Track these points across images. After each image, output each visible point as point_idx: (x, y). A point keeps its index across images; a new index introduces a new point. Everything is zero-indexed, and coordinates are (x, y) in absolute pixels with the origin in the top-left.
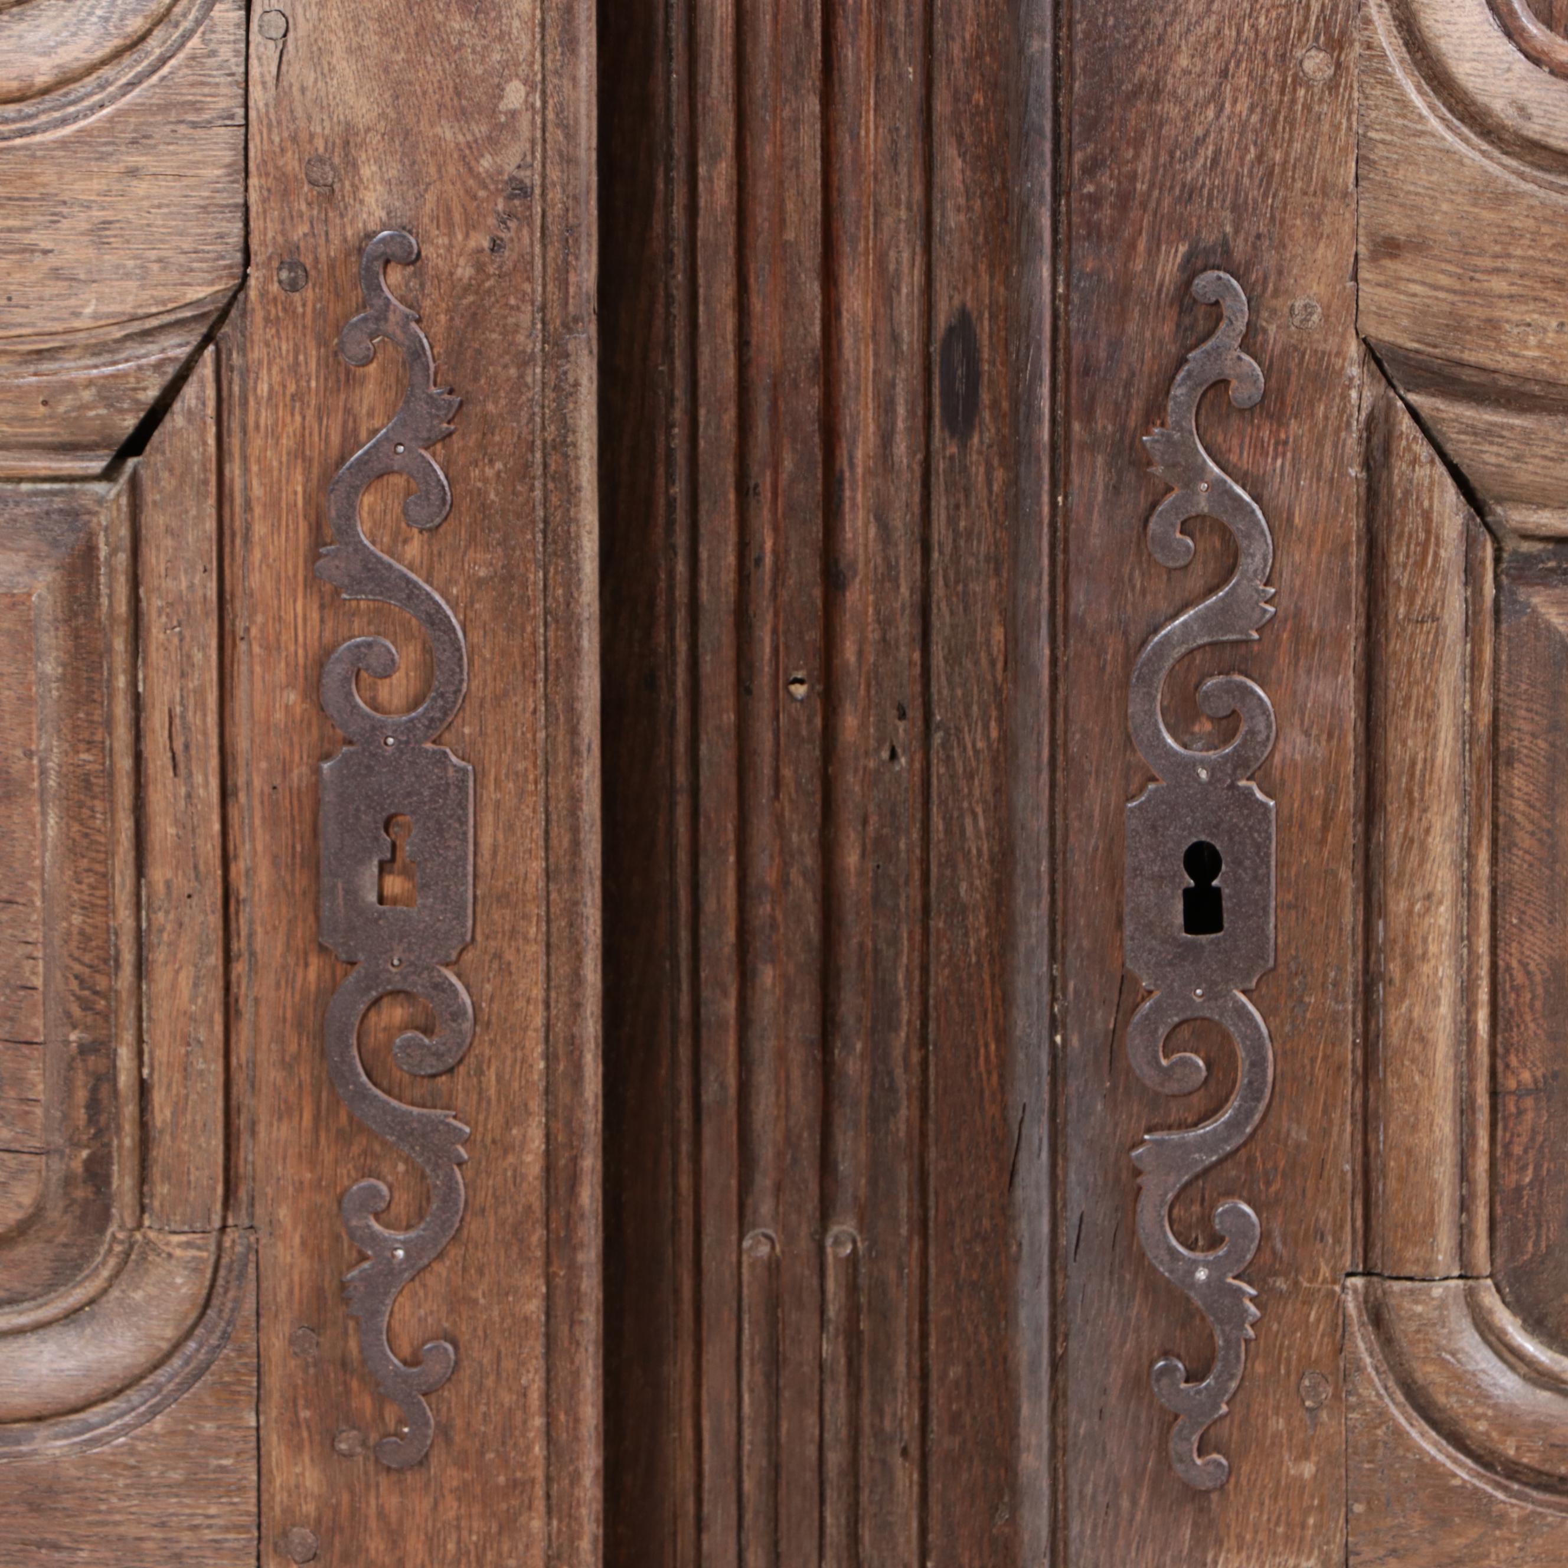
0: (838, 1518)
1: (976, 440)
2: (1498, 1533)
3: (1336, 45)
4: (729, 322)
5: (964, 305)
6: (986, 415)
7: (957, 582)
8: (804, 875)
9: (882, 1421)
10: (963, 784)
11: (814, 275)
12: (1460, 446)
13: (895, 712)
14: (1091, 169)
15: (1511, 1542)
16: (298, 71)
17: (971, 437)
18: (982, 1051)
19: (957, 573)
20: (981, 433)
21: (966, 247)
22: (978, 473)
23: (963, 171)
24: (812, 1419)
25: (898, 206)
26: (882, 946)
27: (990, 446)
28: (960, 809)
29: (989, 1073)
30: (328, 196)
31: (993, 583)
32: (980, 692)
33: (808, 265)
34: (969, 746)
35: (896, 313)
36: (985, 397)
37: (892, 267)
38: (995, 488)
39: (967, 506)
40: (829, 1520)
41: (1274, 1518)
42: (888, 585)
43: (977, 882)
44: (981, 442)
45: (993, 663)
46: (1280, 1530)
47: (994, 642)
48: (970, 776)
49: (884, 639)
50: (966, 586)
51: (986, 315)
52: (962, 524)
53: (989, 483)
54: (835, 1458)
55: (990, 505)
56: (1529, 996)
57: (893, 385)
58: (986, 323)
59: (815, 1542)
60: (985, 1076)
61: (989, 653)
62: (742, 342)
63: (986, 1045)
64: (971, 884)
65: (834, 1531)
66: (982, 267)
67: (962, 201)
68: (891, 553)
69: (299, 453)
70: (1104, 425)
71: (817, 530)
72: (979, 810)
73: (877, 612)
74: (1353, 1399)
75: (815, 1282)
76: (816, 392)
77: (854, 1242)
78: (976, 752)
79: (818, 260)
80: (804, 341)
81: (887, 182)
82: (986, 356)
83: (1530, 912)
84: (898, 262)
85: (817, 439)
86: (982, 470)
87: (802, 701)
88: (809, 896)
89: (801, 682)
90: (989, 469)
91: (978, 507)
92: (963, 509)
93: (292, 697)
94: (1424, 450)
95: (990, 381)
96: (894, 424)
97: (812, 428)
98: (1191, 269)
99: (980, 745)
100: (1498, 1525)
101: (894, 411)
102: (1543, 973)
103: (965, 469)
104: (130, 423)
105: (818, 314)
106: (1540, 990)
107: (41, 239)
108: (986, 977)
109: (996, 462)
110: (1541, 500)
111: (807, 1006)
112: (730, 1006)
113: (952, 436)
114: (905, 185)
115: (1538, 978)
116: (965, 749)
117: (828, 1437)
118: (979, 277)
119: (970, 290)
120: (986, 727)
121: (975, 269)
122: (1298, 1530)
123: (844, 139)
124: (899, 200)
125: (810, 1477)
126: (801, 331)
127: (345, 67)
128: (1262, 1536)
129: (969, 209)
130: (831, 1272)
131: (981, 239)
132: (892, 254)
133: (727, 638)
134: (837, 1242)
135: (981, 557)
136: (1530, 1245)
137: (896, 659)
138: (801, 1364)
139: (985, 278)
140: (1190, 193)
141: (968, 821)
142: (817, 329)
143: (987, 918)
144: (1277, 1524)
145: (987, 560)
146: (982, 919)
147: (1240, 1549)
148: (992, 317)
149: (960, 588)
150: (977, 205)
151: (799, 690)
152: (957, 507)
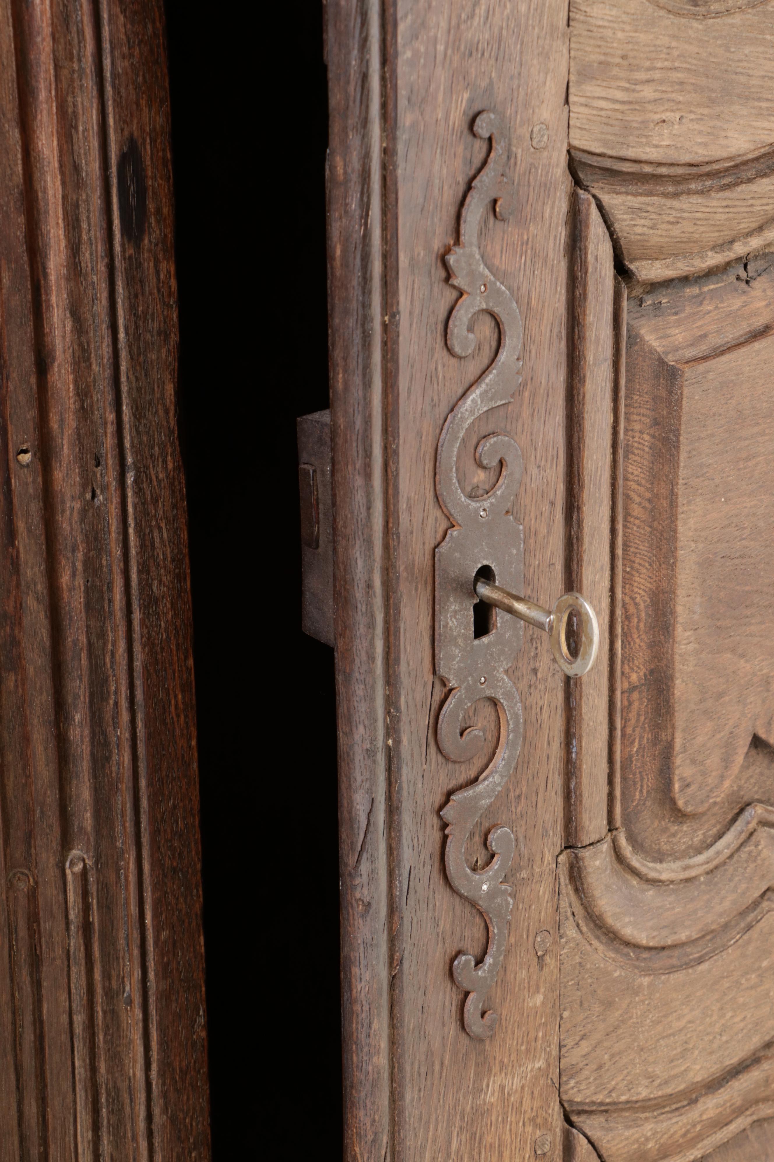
0: (84, 1061)
1: (146, 241)
2: (637, 998)
5: (131, 135)
6: (152, 220)
7: (139, 355)
8: (37, 599)
9: (110, 983)
10: (151, 508)
11: (14, 124)
13: (93, 462)
15: (643, 1001)
17: (142, 240)
18: (173, 702)
19: (139, 348)
20: (150, 234)
21: (131, 87)
22: (149, 266)
23: (125, 25)
24: (64, 996)
25: (71, 60)
26: (93, 638)
27: (156, 245)
28: (150, 526)
29: (178, 715)
31: (164, 351)
32: (160, 435)
33: (9, 116)
34: (154, 478)
35: (76, 147)
36: (151, 206)
37: (70, 110)
38: (162, 276)
39: (143, 295)
40: (77, 1063)
41: (520, 1041)
42: (83, 365)
43: (164, 579)
44: (150, 241)
45: (167, 412)
46: (523, 1048)
47: (167, 395)
48: (155, 501)
49: (83, 407)
50: (145, 356)
51: (148, 141)
52: (140, 309)
53: (158, 272)
54: (79, 1019)
55: (159, 290)
56: (636, 620)
57: (77, 206)
58: (148, 147)
59: (70, 1083)
60: (175, 719)
61: (164, 405)
63: (176, 697)
64: (160, 581)
65: (82, 1070)
66: (143, 102)
67: (125, 50)
68: (84, 339)
71: (29, 330)
72: (163, 525)
73: (76, 387)
74: (563, 940)
75: (61, 897)
76: (22, 220)
77: (84, 860)
78: (159, 481)
79: (16, 111)
80: (11, 180)
81: (62, 40)
82: (150, 174)
83: (637, 560)
84: (75, 106)
85: (26, 258)
86: (152, 264)
87: (28, 466)
88: (42, 614)
89: (25, 452)
90: (157, 262)
91: (151, 294)
92: (140, 297)
95: (154, 193)
96: (80, 237)
97: (21, 249)
99: (161, 476)
100: (636, 994)
101: (79, 227)
102: (645, 602)
103: (139, 265)
105: (19, 156)
106: (643, 615)
108: (173, 647)
109: (161, 256)
111: (44, 697)
113: (129, 241)
114: (76, 41)
115: (642, 606)
116: (151, 481)
117: (74, 1006)
118: (141, 110)
119: (135, 121)
120: (165, 461)
121: (138, 104)
122: (533, 1044)
124: (71, 54)
125: (64, 1038)
126: (9, 172)
128: (513, 1057)
129: (131, 55)
130: (70, 887)
131: (140, 79)
132: (70, 99)
134: (72, 864)
135: (155, 333)
136: (637, 793)
137: (92, 421)
138: (54, 959)
139: (146, 110)
141: (156, 534)
142: (20, 168)
143: (172, 604)
144: (522, 1045)
145: (159, 333)
146: (168, 605)
147: (501, 1070)
148: (153, 141)
149: (142, 359)
150: (137, 51)
151: (25, 458)
152: (136, 296)
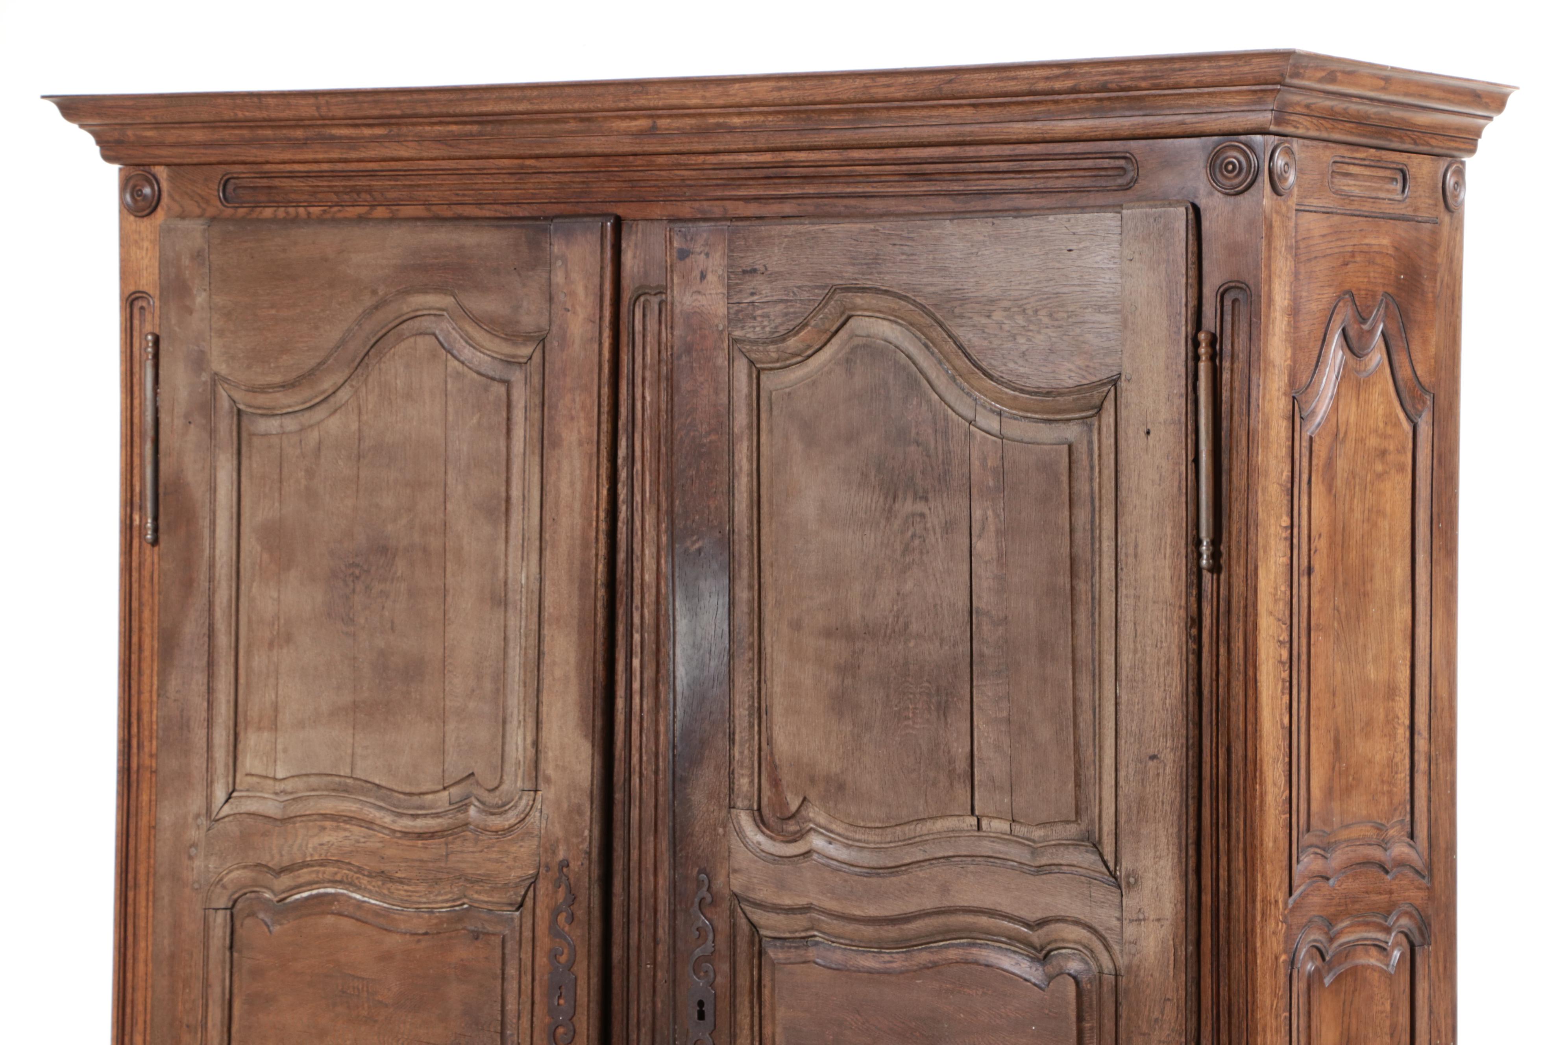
3: (725, 827)
4: (637, 884)
11: (652, 875)
12: (750, 915)
14: (681, 850)
16: (549, 826)
30: (554, 853)
33: (651, 872)
62: (640, 889)
69: (547, 907)
70: (684, 906)
76: (652, 900)
79: (653, 871)
80: (650, 889)
85: (652, 911)
87: (649, 968)
89: (649, 964)
93: (545, 959)
94: (742, 915)
98: (699, 873)
104: (520, 899)
107: (505, 859)
110: (767, 928)
112: (635, 1036)
123: (659, 846)
126: (650, 886)
127: (557, 825)
133: (636, 954)
140: (699, 857)
151: (648, 966)
